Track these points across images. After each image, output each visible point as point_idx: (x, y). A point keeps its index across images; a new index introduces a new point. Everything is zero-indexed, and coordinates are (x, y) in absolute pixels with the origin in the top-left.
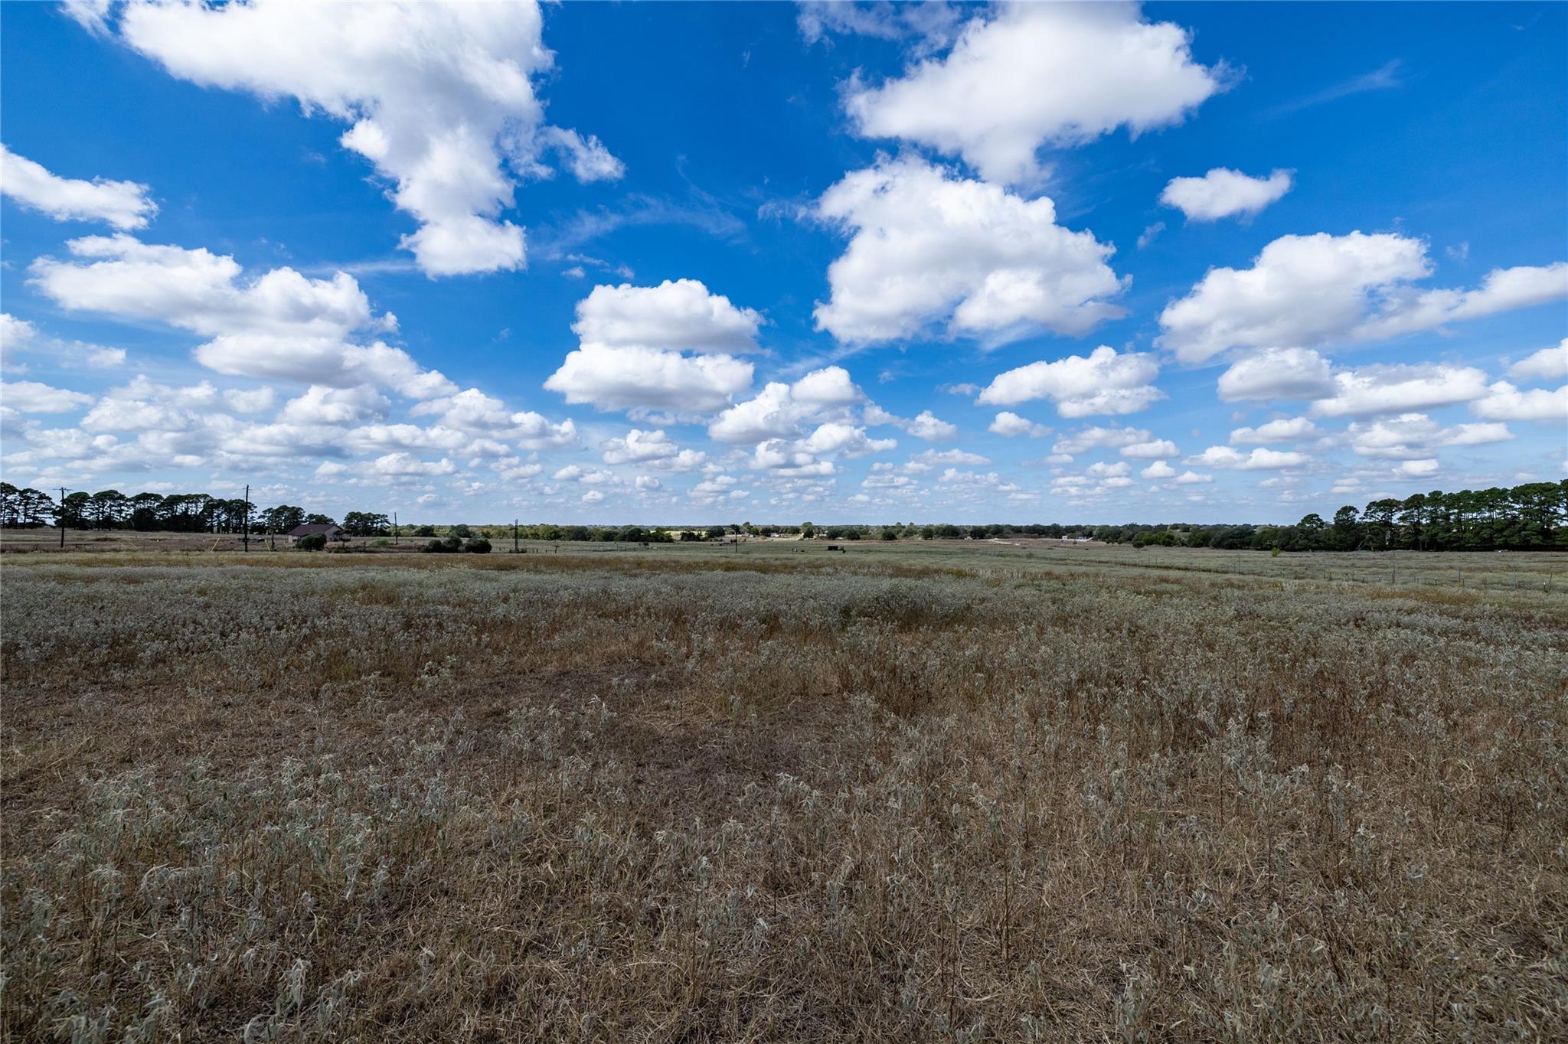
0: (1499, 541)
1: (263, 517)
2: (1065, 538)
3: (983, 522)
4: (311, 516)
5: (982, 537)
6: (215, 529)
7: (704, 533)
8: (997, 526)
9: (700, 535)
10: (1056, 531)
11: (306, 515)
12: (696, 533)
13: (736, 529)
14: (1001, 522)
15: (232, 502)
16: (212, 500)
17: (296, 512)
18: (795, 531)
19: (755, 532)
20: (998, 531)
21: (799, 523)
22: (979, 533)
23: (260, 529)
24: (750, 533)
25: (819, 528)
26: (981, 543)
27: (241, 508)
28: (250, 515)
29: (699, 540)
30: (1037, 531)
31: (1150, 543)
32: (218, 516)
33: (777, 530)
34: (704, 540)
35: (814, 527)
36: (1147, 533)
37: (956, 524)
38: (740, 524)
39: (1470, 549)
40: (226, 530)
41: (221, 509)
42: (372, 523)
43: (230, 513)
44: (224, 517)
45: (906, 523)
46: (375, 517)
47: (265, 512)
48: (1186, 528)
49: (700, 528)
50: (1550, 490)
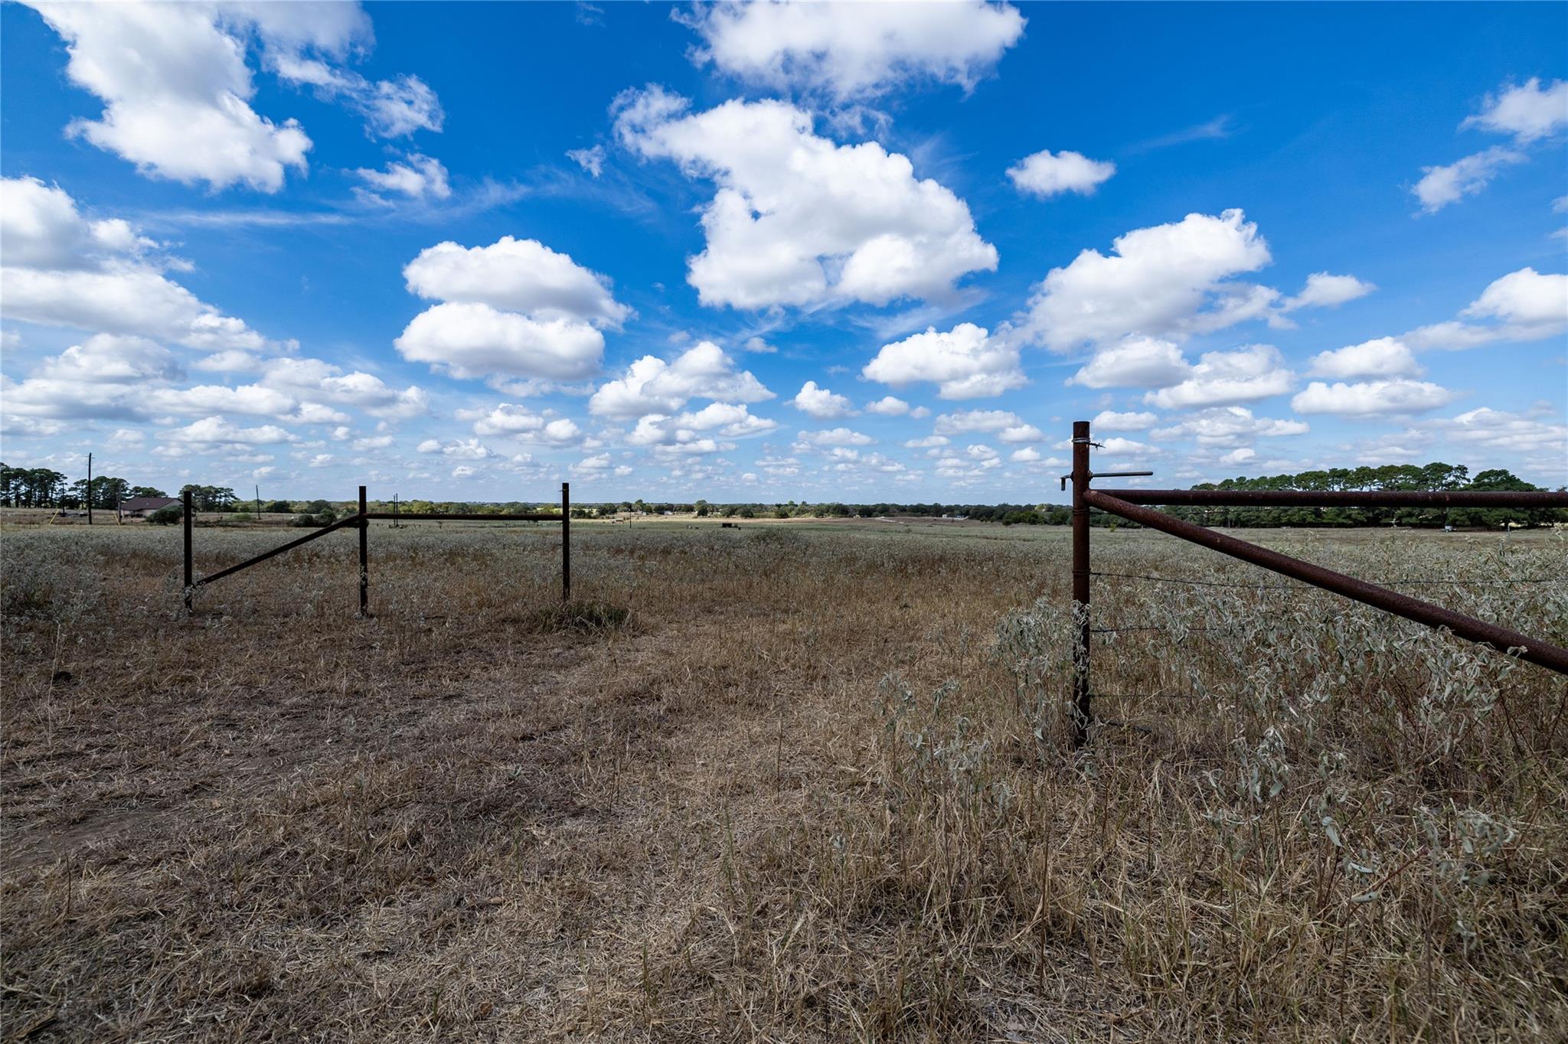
0: (1284, 520)
1: (75, 489)
2: (944, 516)
3: (870, 501)
4: (137, 489)
5: (870, 515)
6: (13, 502)
7: (595, 511)
8: (884, 505)
9: (590, 512)
10: (937, 511)
11: (131, 487)
12: (587, 511)
13: (629, 507)
14: (888, 502)
15: (34, 472)
16: (8, 469)
17: (117, 485)
18: (689, 509)
19: (648, 510)
20: (885, 510)
21: (692, 501)
22: (867, 512)
23: (71, 503)
24: (643, 510)
25: (713, 506)
26: (868, 522)
27: (45, 479)
28: (58, 487)
29: (590, 517)
30: (920, 511)
31: (1017, 521)
32: (17, 488)
33: (671, 508)
34: (594, 518)
35: (708, 505)
36: (1015, 513)
37: (845, 503)
38: (633, 501)
39: (1264, 526)
40: (27, 503)
41: (20, 480)
42: (214, 497)
43: (31, 485)
44: (23, 489)
45: (799, 502)
46: (217, 491)
47: (77, 483)
48: (1050, 508)
49: (590, 506)
50: (1321, 477)
